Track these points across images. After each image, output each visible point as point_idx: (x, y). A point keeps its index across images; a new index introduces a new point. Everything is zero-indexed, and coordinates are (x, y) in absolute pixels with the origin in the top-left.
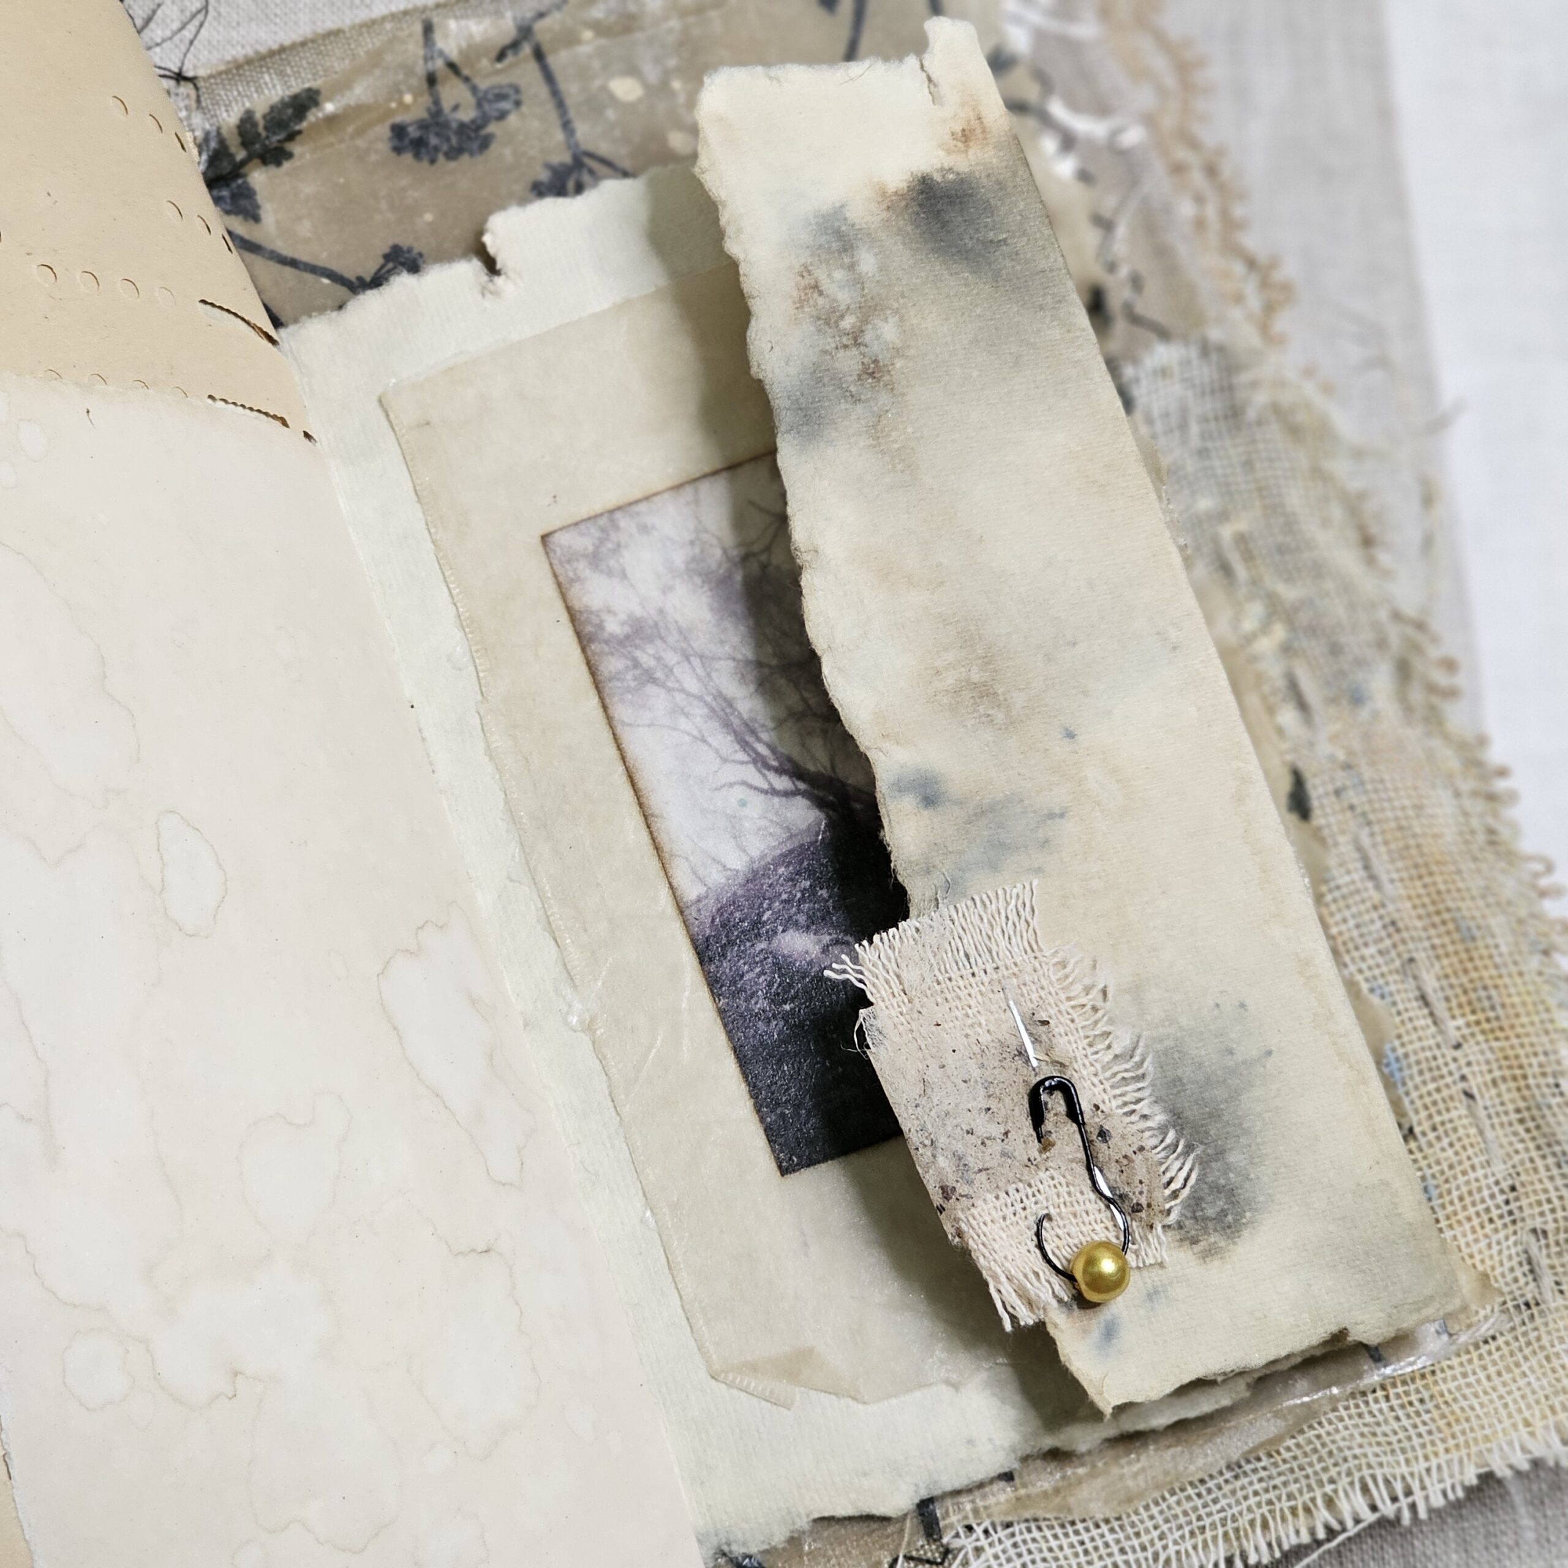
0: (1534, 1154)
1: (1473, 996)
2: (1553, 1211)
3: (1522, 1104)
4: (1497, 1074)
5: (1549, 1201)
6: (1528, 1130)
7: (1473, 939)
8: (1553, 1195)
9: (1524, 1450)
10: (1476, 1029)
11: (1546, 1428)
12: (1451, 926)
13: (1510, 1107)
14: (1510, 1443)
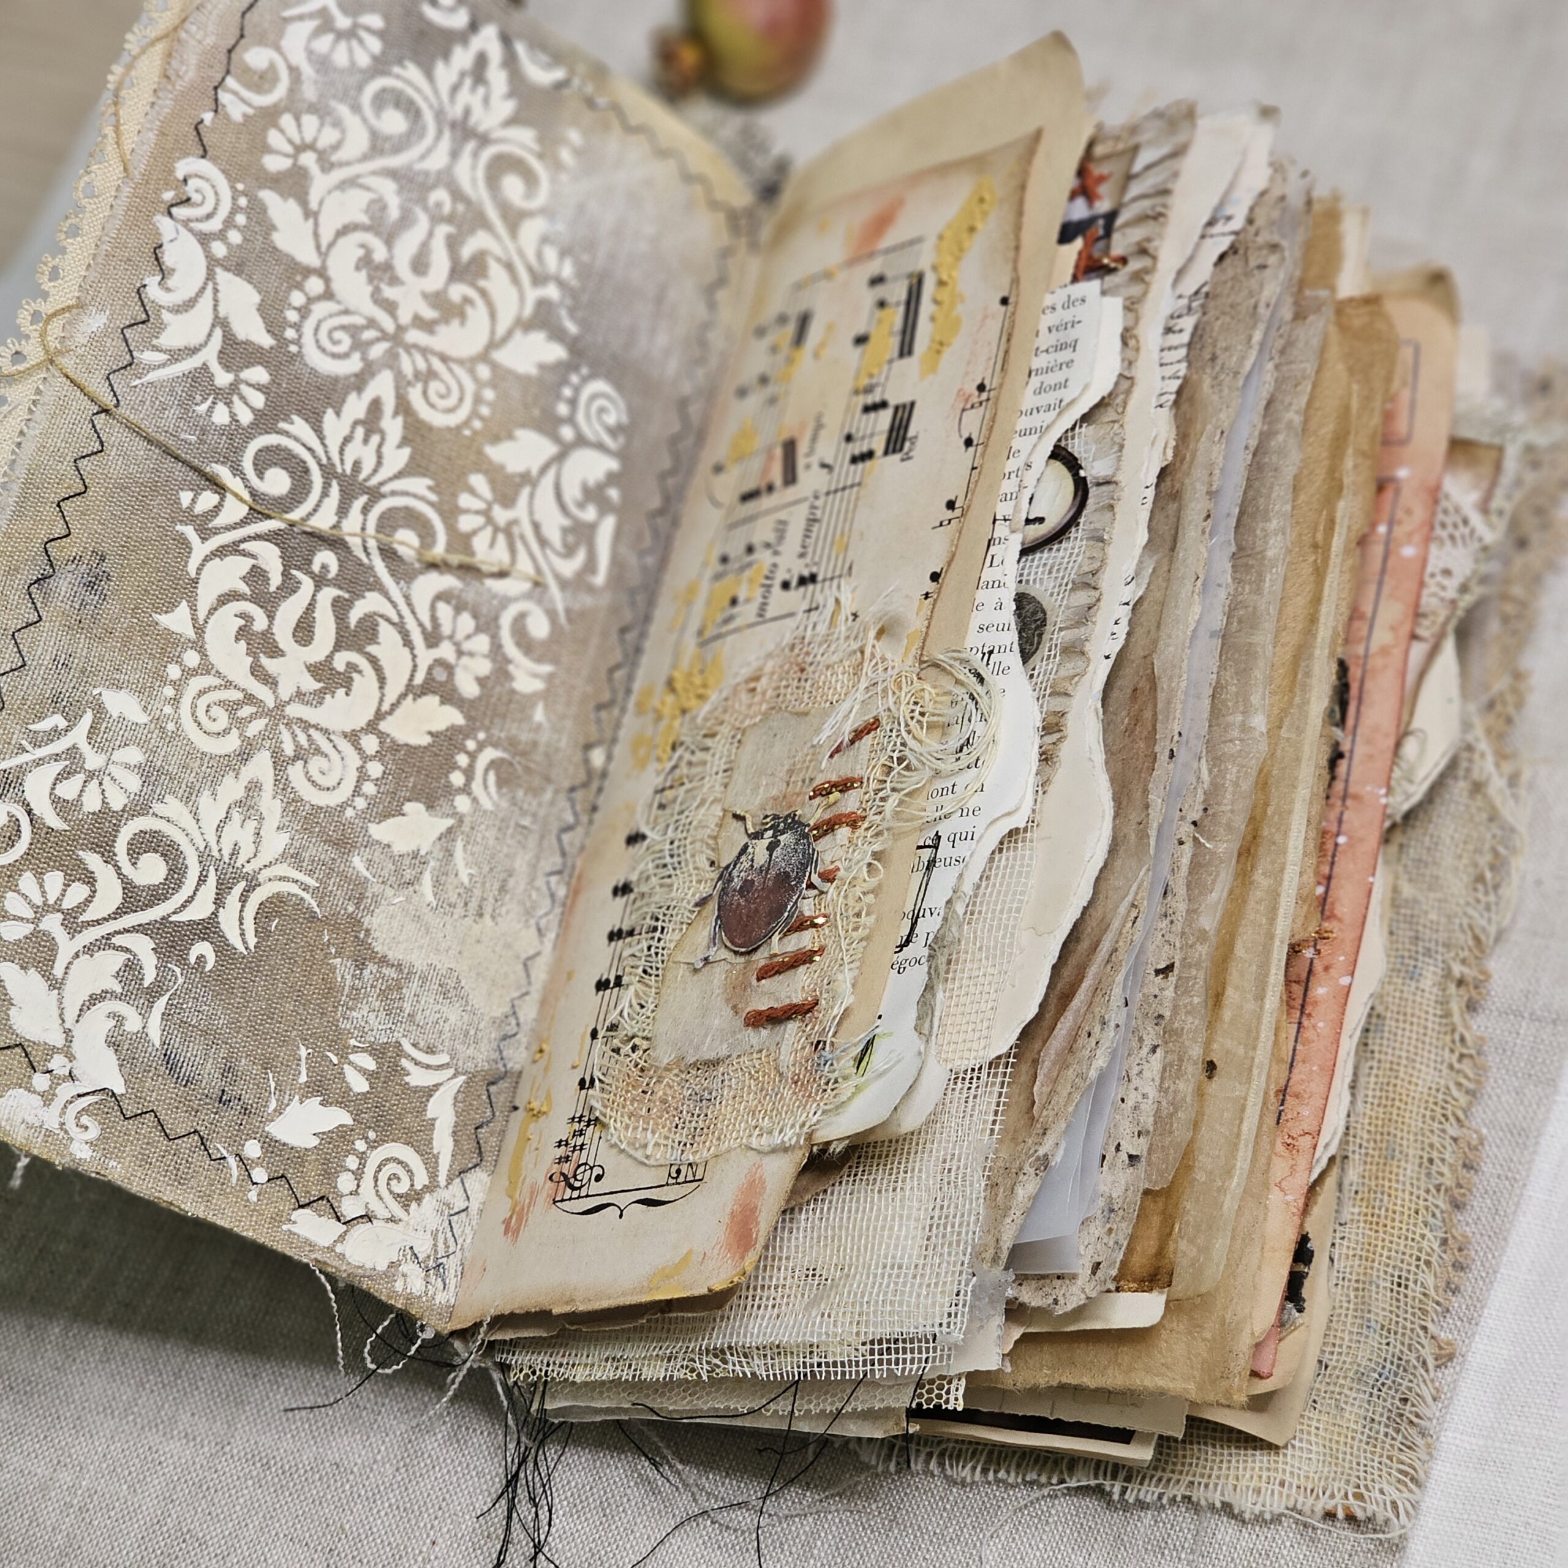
0: (1350, 1312)
1: (1372, 1195)
2: (1340, 1354)
3: (1362, 1278)
4: (1359, 1252)
5: (1341, 1346)
6: (1356, 1297)
7: (1393, 1158)
8: (1346, 1343)
9: (1223, 1495)
10: (1362, 1218)
11: (1248, 1487)
12: (1384, 1145)
13: (1354, 1277)
14: (1216, 1485)
